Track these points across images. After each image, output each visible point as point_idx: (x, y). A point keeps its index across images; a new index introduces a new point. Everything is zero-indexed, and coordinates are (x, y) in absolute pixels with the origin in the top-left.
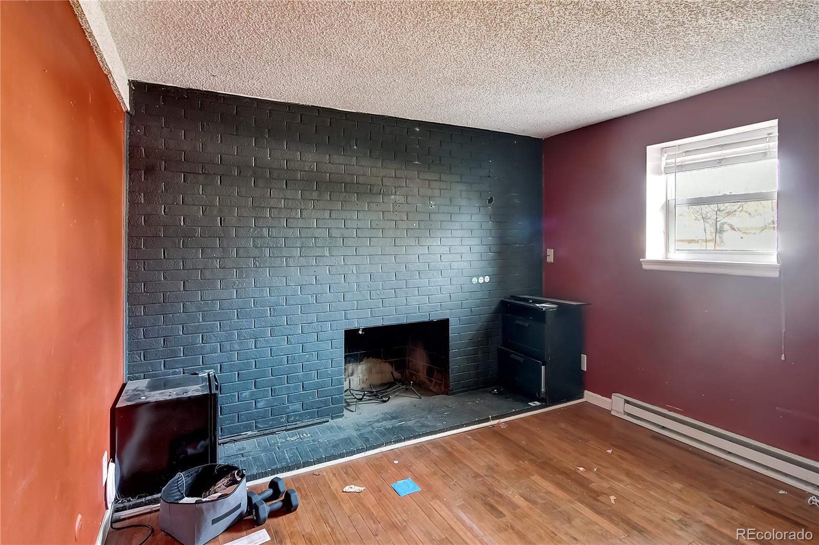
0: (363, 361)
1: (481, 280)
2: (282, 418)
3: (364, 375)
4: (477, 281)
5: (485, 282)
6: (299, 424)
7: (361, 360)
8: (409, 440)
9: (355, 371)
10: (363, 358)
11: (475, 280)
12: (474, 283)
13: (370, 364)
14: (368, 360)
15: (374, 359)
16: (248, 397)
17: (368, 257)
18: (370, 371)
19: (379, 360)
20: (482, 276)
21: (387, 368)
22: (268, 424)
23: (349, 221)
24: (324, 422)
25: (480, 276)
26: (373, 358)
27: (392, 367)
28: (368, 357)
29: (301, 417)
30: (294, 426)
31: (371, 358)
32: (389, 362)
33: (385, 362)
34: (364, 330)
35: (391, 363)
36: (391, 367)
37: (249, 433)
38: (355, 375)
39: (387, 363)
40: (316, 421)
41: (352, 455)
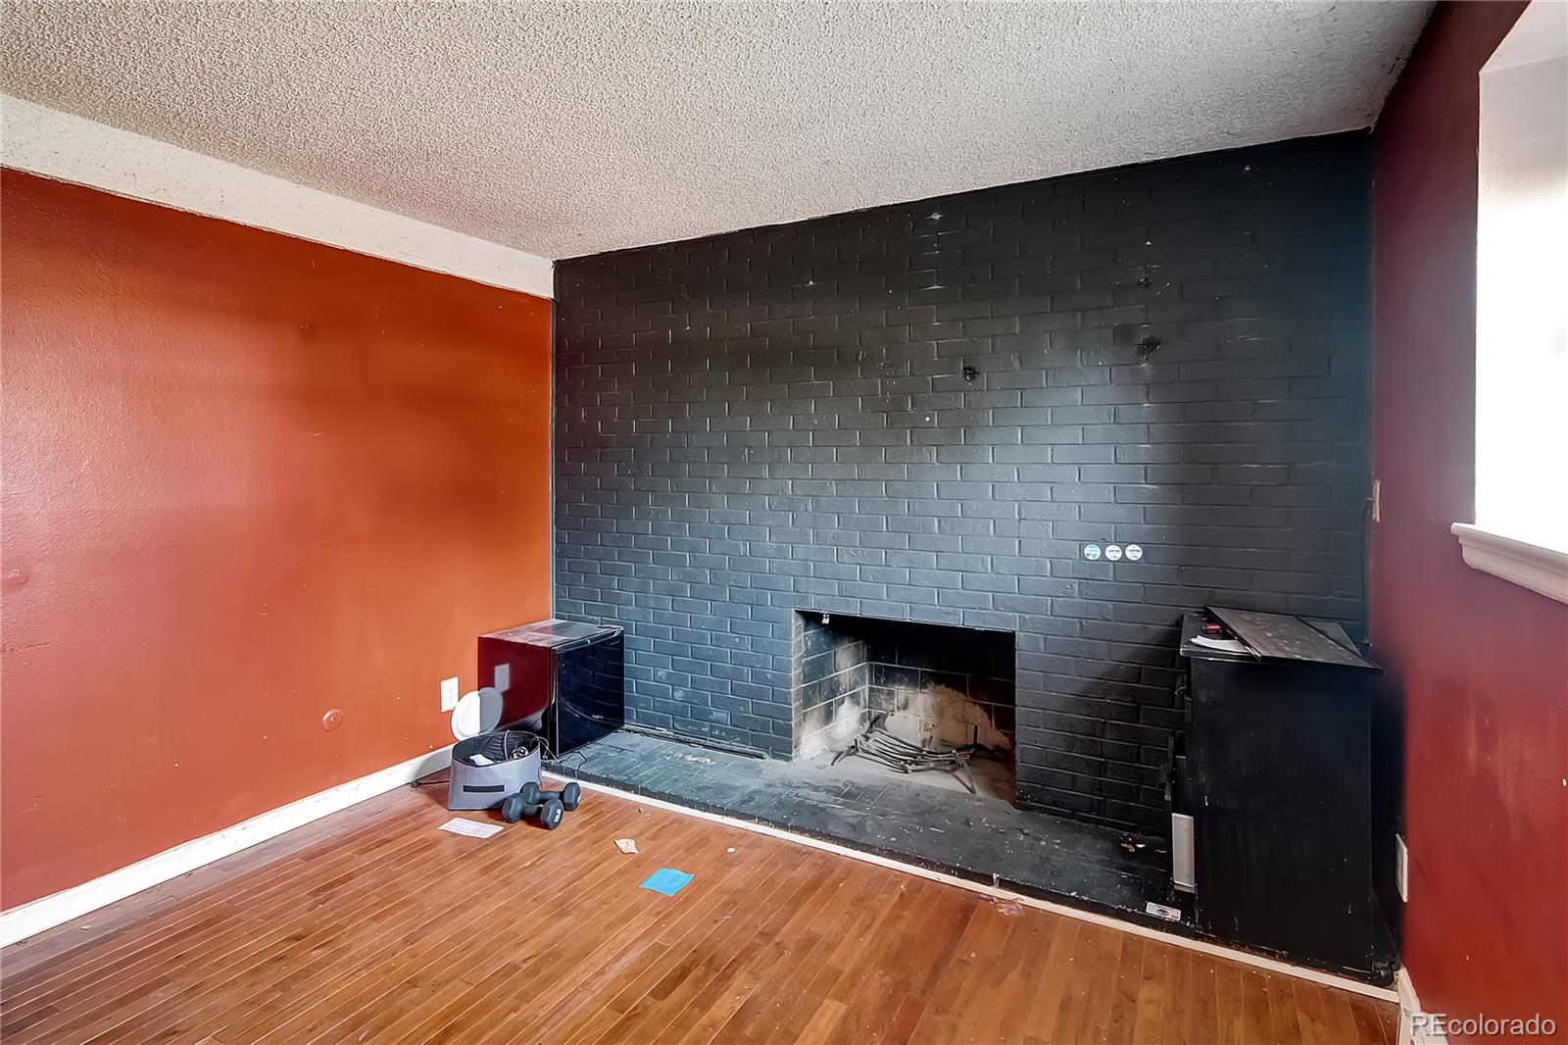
0: (926, 687)
1: (1113, 553)
2: (703, 725)
3: (930, 717)
4: (1099, 553)
5: (1124, 559)
6: (725, 744)
7: (924, 686)
8: (801, 834)
9: (910, 702)
10: (928, 681)
11: (1092, 552)
12: (1090, 558)
13: (944, 697)
14: (938, 688)
15: (949, 690)
16: (663, 678)
17: (833, 483)
18: (940, 711)
19: (960, 694)
20: (1116, 543)
21: (977, 715)
22: (687, 727)
23: (801, 416)
24: (757, 757)
25: (1111, 543)
26: (947, 687)
27: (990, 718)
28: (938, 683)
29: (729, 735)
30: (716, 745)
31: (943, 686)
32: (981, 705)
33: (975, 703)
34: (833, 617)
35: (987, 709)
36: (986, 716)
37: (665, 731)
38: (911, 709)
39: (978, 707)
40: (747, 750)
41: (705, 811)
